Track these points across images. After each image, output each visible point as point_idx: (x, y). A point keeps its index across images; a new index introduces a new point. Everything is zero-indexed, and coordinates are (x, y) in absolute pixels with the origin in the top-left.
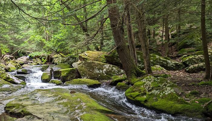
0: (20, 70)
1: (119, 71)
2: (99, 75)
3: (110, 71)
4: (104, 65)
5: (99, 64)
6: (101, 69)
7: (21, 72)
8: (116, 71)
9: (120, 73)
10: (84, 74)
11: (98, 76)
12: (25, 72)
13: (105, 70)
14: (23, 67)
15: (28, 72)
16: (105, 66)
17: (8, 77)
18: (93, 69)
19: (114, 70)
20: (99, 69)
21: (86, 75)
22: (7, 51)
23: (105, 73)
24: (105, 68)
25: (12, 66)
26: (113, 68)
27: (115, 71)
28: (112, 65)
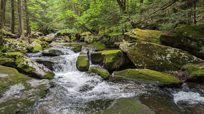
0: (47, 51)
1: (190, 59)
2: (161, 63)
3: (178, 58)
6: (163, 54)
7: (48, 53)
8: (186, 58)
9: (192, 61)
10: (139, 60)
11: (159, 63)
12: (53, 54)
13: (169, 56)
14: (50, 46)
15: (57, 54)
16: (168, 50)
17: (25, 64)
18: (152, 54)
19: (183, 56)
20: (160, 54)
21: (141, 61)
22: (36, 28)
23: (170, 60)
24: (169, 53)
25: (37, 44)
26: (181, 53)
28: (178, 49)
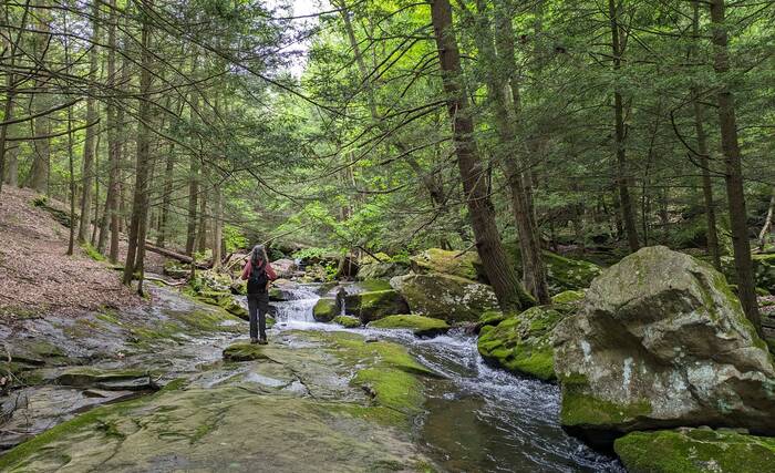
2: (453, 310)
3: (481, 301)
4: (466, 284)
5: (456, 282)
6: (458, 294)
8: (495, 301)
10: (418, 304)
11: (450, 310)
12: (278, 298)
13: (467, 297)
15: (284, 298)
16: (469, 287)
17: (236, 304)
18: (440, 294)
19: (490, 298)
20: (453, 295)
21: (422, 307)
22: (241, 245)
23: (468, 305)
24: (469, 293)
26: (489, 293)
27: (492, 300)
28: (485, 286)
